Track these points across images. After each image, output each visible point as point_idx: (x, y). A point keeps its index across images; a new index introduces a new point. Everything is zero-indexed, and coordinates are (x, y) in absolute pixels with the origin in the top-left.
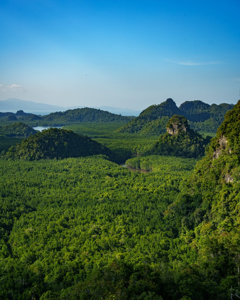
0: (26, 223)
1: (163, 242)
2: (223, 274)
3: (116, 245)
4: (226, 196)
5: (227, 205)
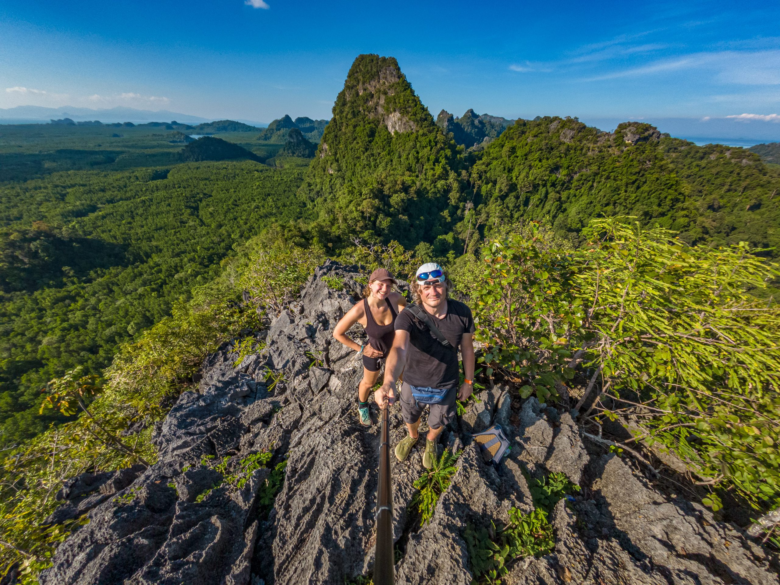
0: (208, 205)
1: (298, 210)
2: (333, 224)
3: (271, 214)
4: (330, 181)
5: (331, 187)
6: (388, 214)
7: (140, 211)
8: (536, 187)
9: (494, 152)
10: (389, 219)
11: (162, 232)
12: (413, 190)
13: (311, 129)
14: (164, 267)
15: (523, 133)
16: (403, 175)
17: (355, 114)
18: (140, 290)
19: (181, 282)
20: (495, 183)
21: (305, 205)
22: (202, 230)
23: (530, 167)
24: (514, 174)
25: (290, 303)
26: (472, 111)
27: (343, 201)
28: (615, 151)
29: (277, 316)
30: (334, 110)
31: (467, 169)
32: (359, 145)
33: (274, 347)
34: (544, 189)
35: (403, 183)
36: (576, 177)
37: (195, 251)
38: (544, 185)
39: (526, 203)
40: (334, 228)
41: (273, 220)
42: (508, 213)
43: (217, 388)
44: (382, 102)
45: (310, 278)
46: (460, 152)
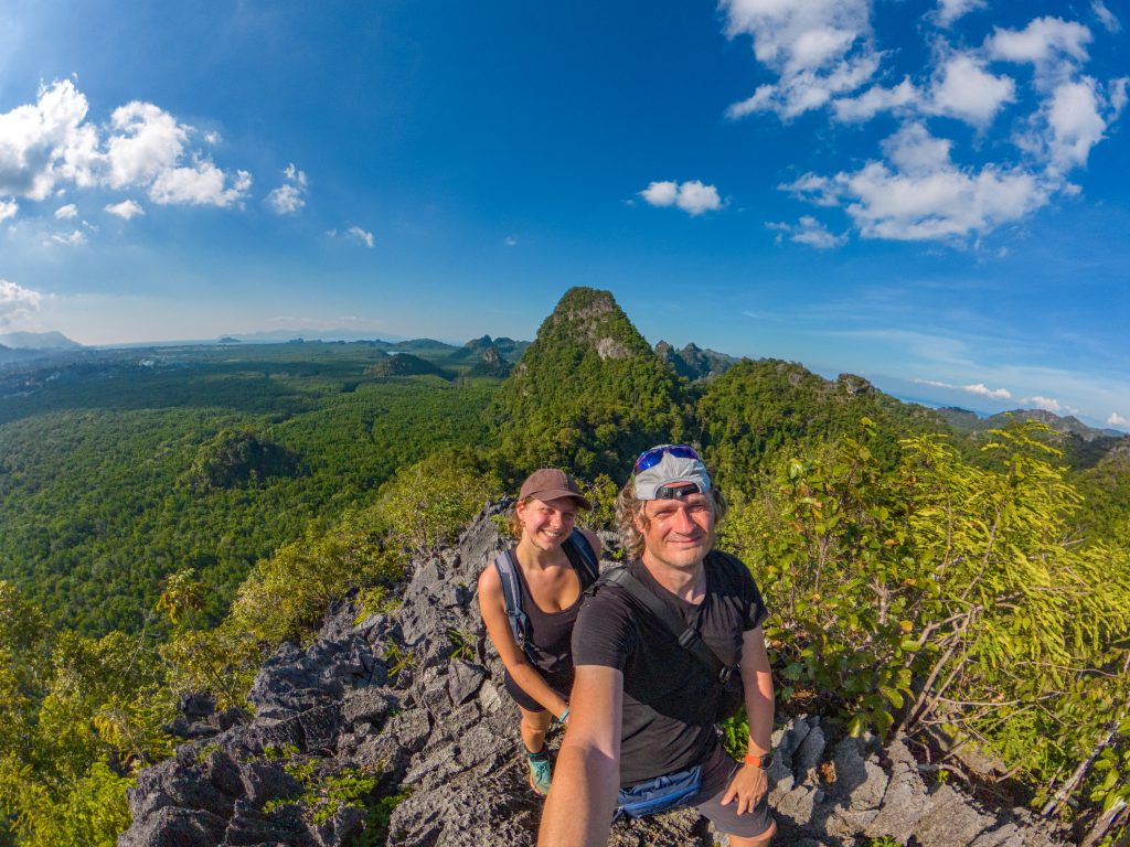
0: (383, 421)
1: (478, 435)
2: (518, 455)
3: (446, 437)
4: (523, 404)
5: (523, 411)
6: (591, 449)
7: (321, 423)
8: (771, 430)
9: (722, 387)
10: (592, 454)
11: (333, 446)
12: (625, 421)
13: (511, 349)
14: (325, 484)
15: (751, 371)
16: (614, 403)
17: (561, 337)
18: (300, 506)
19: (336, 505)
20: (725, 421)
21: (487, 429)
22: (370, 448)
23: (763, 408)
24: (746, 414)
25: (443, 548)
26: (693, 345)
27: (534, 428)
28: (840, 399)
29: (423, 564)
30: (539, 332)
31: (691, 402)
32: (563, 367)
33: (408, 611)
34: (780, 434)
35: (613, 413)
36: (810, 423)
37: (357, 470)
38: (780, 429)
39: (762, 448)
40: (519, 461)
41: (447, 444)
42: (743, 458)
43: (321, 651)
44: (594, 327)
45: (476, 517)
46: (683, 384)
